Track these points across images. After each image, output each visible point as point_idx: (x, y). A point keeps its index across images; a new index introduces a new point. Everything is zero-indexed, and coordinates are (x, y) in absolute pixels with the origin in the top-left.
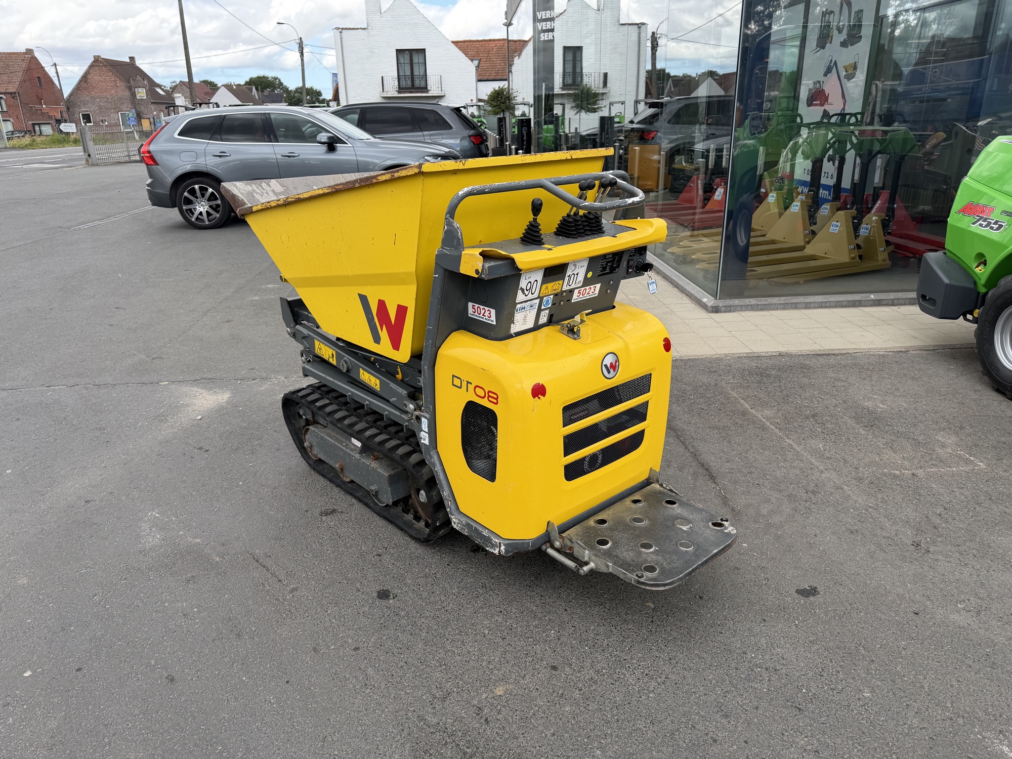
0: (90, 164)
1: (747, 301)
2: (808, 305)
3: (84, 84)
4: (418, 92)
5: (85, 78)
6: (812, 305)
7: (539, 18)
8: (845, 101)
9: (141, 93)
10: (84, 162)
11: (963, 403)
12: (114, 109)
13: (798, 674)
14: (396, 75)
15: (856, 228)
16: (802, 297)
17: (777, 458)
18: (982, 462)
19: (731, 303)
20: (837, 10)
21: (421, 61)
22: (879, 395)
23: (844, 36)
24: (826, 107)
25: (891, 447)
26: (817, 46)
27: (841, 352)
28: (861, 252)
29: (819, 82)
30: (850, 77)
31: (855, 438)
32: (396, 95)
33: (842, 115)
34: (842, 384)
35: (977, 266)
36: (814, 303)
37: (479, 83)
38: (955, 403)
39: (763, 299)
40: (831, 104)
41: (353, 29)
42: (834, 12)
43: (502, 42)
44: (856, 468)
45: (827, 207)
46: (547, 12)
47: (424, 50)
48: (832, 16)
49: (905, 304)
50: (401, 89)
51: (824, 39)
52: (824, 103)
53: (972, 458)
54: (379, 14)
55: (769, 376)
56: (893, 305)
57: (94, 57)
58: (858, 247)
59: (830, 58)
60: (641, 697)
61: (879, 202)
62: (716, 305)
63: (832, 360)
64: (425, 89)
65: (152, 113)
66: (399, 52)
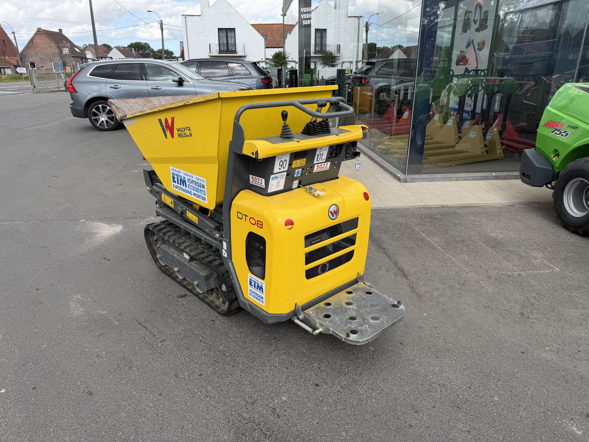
0: (35, 92)
1: (423, 176)
2: (458, 178)
3: (31, 45)
4: (230, 53)
5: (32, 41)
6: (460, 179)
7: (302, 12)
8: (478, 63)
9: (66, 51)
10: (31, 91)
11: (546, 235)
12: (49, 60)
13: (457, 388)
14: (218, 43)
15: (485, 135)
16: (454, 174)
17: (442, 265)
18: (557, 268)
19: (414, 177)
20: (473, 10)
21: (233, 35)
22: (499, 230)
23: (477, 25)
24: (467, 66)
25: (506, 259)
26: (462, 31)
27: (477, 205)
28: (487, 149)
29: (462, 51)
30: (480, 49)
31: (486, 254)
32: (218, 55)
33: (476, 71)
34: (478, 223)
35: (554, 157)
36: (461, 177)
37: (267, 49)
38: (542, 235)
39: (432, 175)
40: (470, 64)
41: (193, 16)
42: (471, 12)
43: (280, 25)
44: (487, 271)
45: (468, 123)
46: (307, 8)
47: (234, 29)
48: (471, 14)
49: (512, 179)
50: (220, 51)
51: (466, 27)
52: (466, 64)
53: (552, 266)
54: (208, 7)
55: (436, 218)
56: (505, 179)
57: (38, 28)
58: (486, 146)
59: (470, 38)
60: (367, 401)
61: (497, 120)
62: (405, 178)
63: (472, 210)
64: (235, 52)
65: (72, 62)
66: (220, 30)
